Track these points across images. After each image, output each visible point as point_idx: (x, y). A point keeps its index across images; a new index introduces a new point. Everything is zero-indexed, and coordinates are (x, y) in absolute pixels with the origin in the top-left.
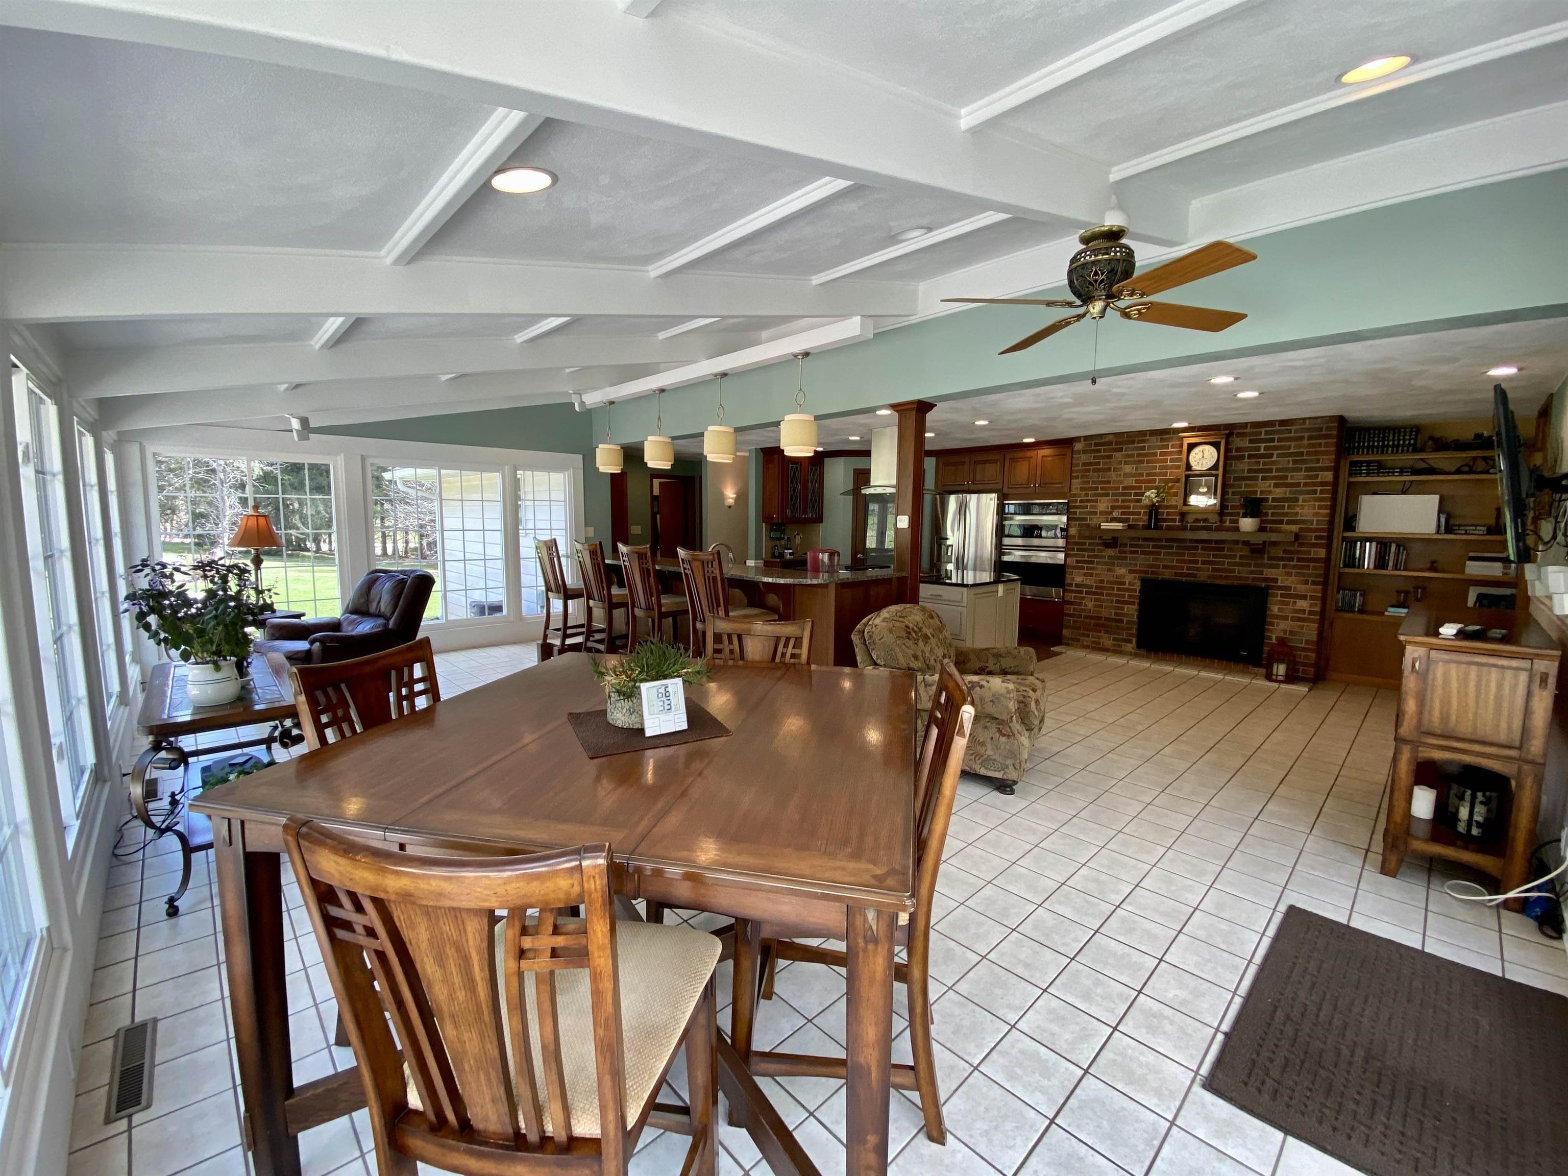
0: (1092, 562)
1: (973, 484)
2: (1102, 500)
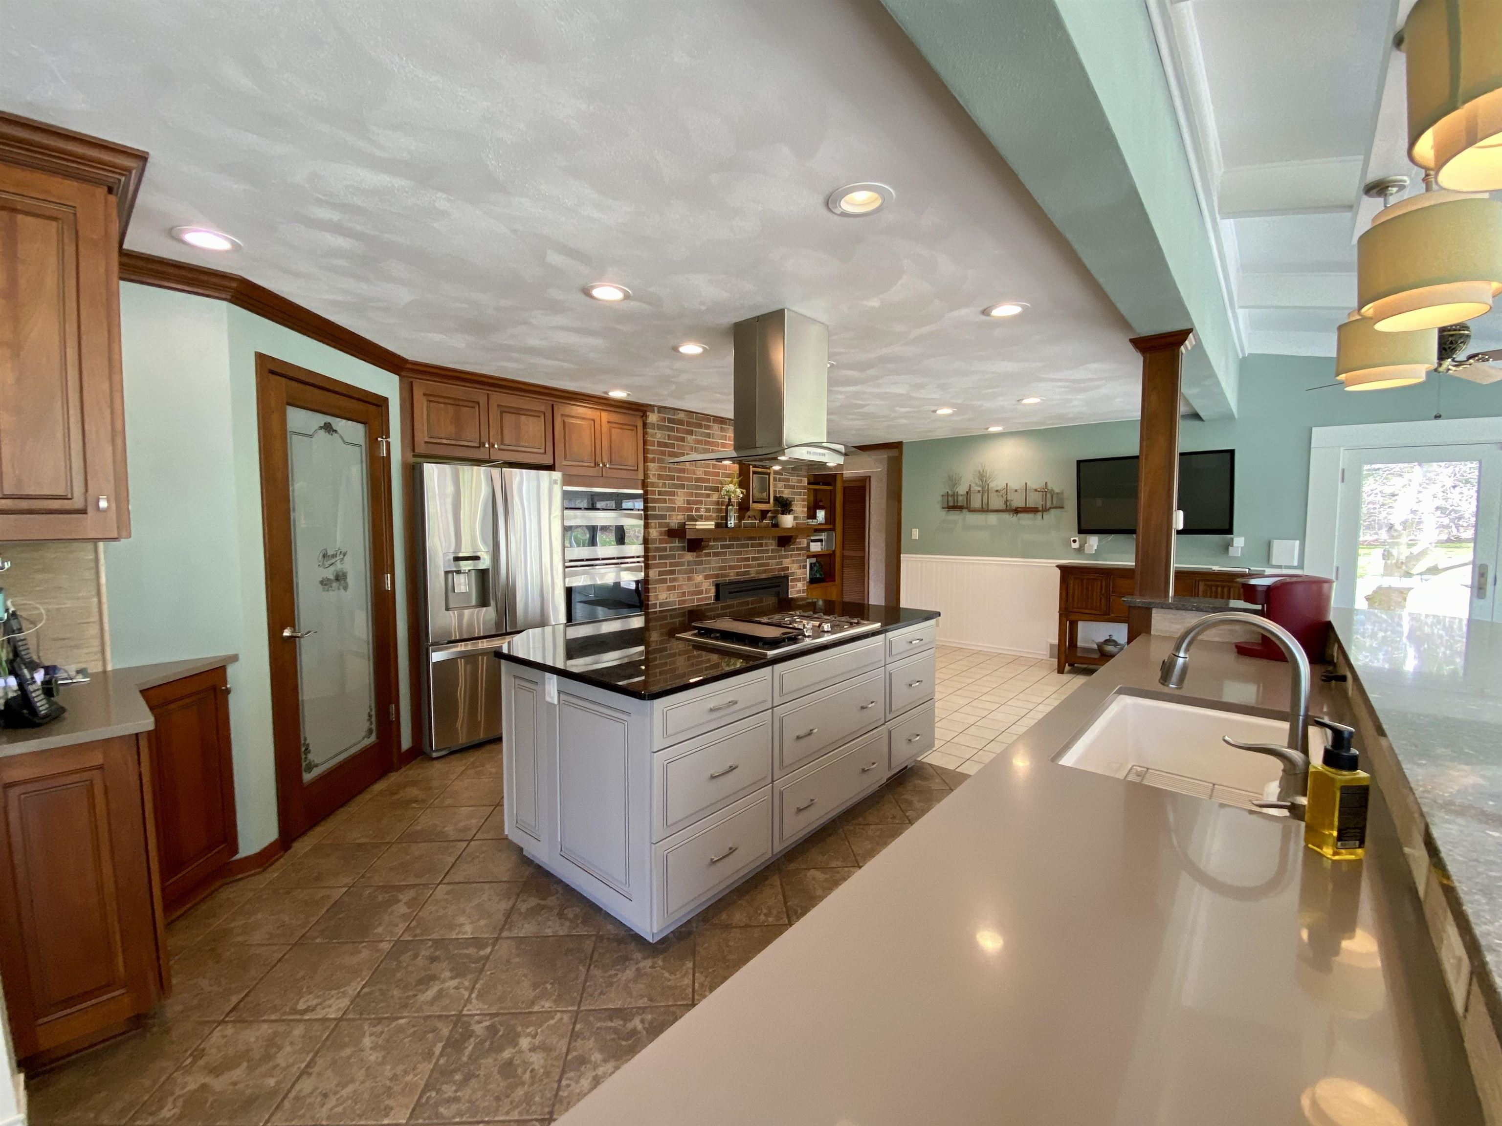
0: (672, 572)
1: (500, 449)
2: (679, 493)
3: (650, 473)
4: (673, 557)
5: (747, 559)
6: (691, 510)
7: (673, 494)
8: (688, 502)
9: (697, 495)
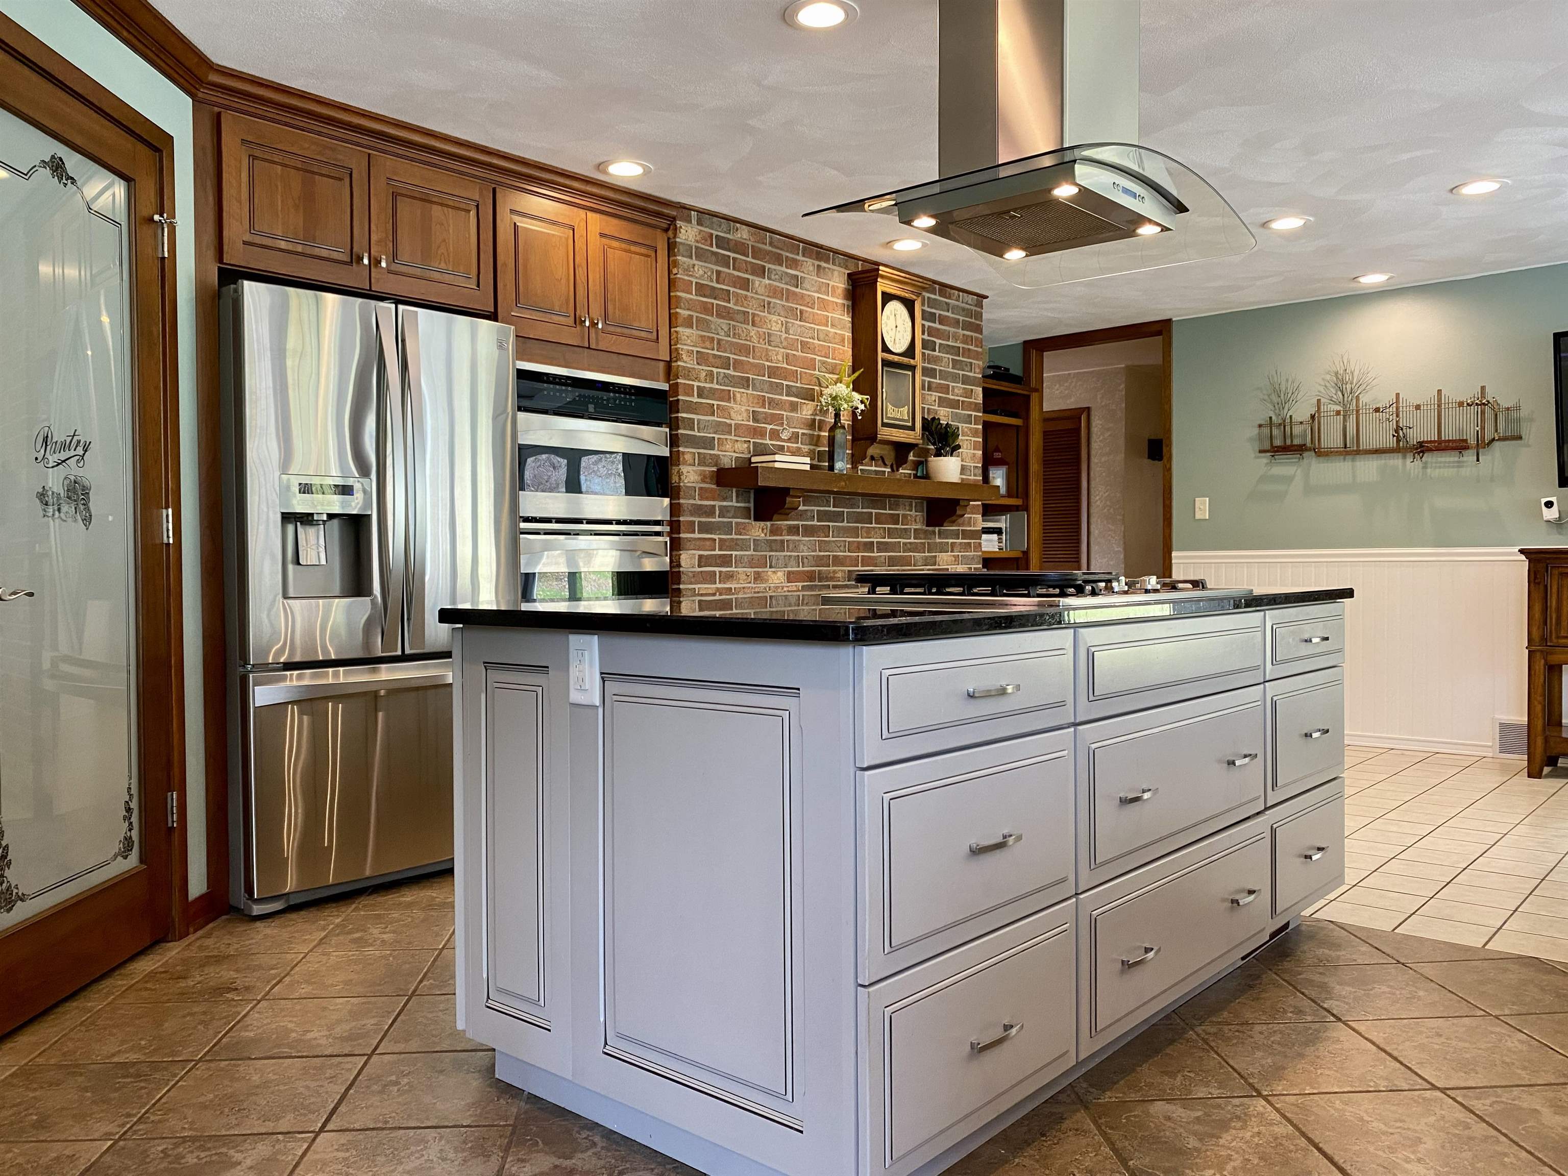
1: (389, 271)
2: (738, 395)
3: (683, 348)
4: (728, 529)
5: (869, 546)
6: (761, 433)
7: (727, 396)
8: (755, 417)
9: (772, 403)
